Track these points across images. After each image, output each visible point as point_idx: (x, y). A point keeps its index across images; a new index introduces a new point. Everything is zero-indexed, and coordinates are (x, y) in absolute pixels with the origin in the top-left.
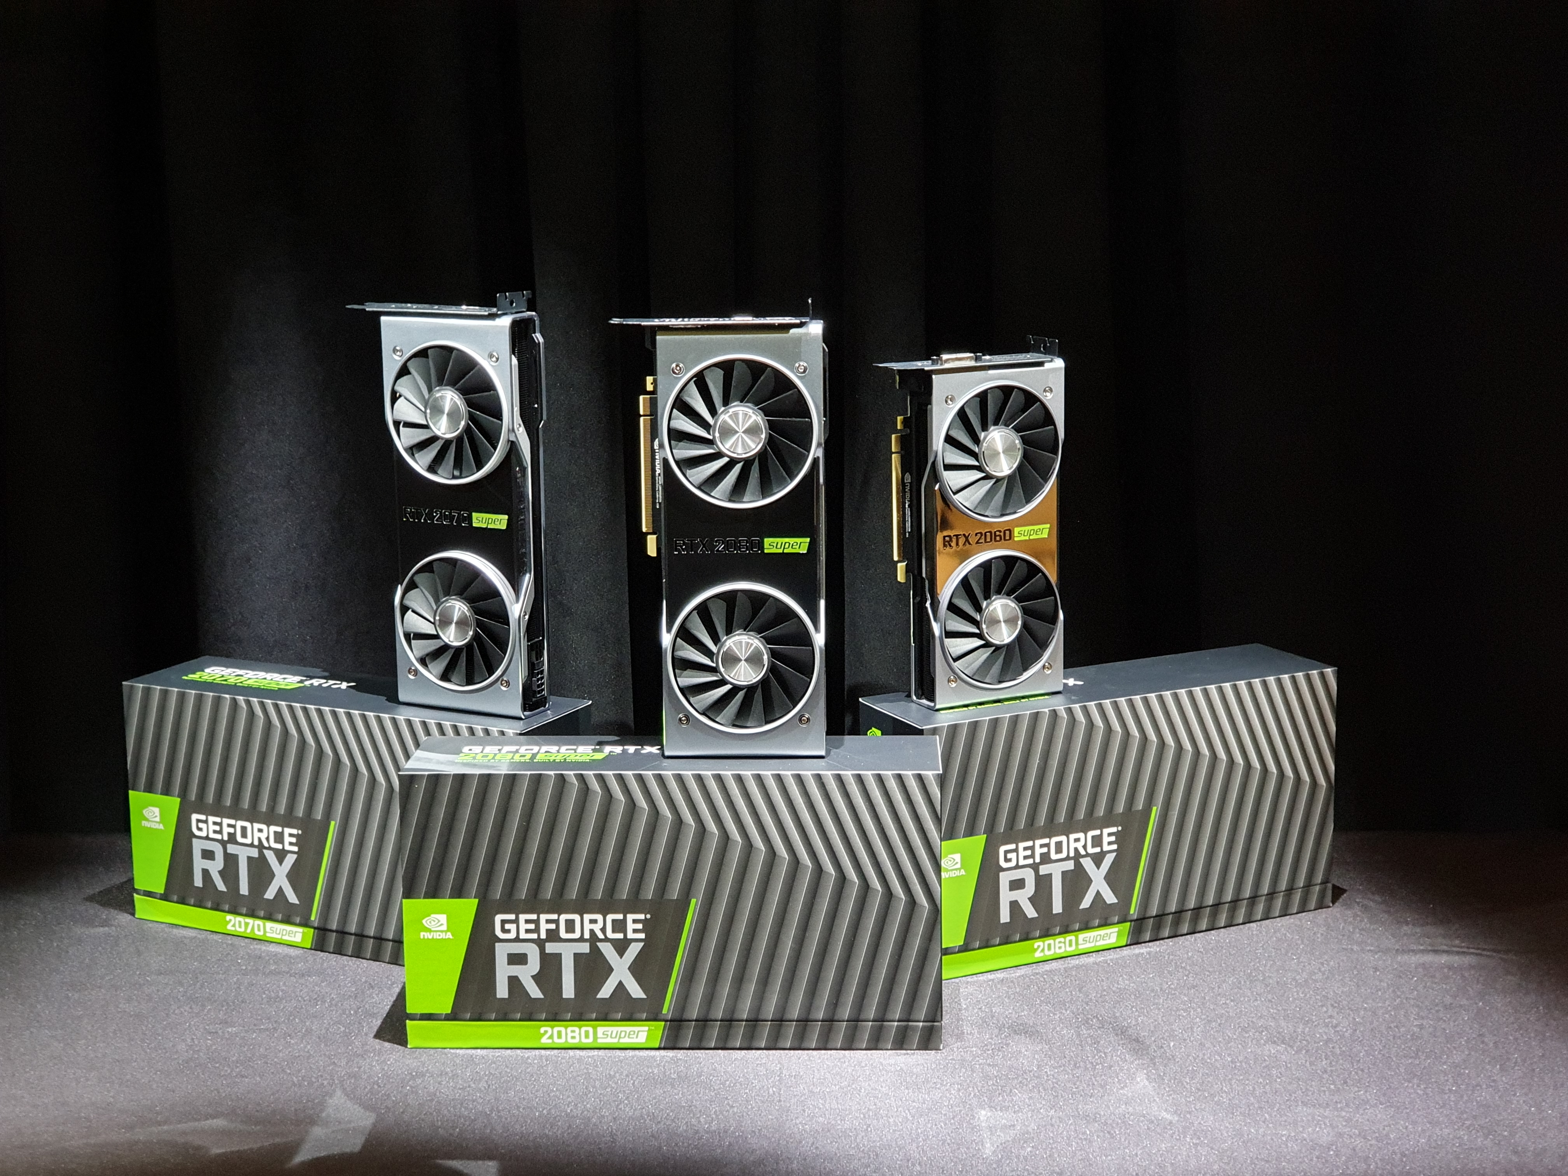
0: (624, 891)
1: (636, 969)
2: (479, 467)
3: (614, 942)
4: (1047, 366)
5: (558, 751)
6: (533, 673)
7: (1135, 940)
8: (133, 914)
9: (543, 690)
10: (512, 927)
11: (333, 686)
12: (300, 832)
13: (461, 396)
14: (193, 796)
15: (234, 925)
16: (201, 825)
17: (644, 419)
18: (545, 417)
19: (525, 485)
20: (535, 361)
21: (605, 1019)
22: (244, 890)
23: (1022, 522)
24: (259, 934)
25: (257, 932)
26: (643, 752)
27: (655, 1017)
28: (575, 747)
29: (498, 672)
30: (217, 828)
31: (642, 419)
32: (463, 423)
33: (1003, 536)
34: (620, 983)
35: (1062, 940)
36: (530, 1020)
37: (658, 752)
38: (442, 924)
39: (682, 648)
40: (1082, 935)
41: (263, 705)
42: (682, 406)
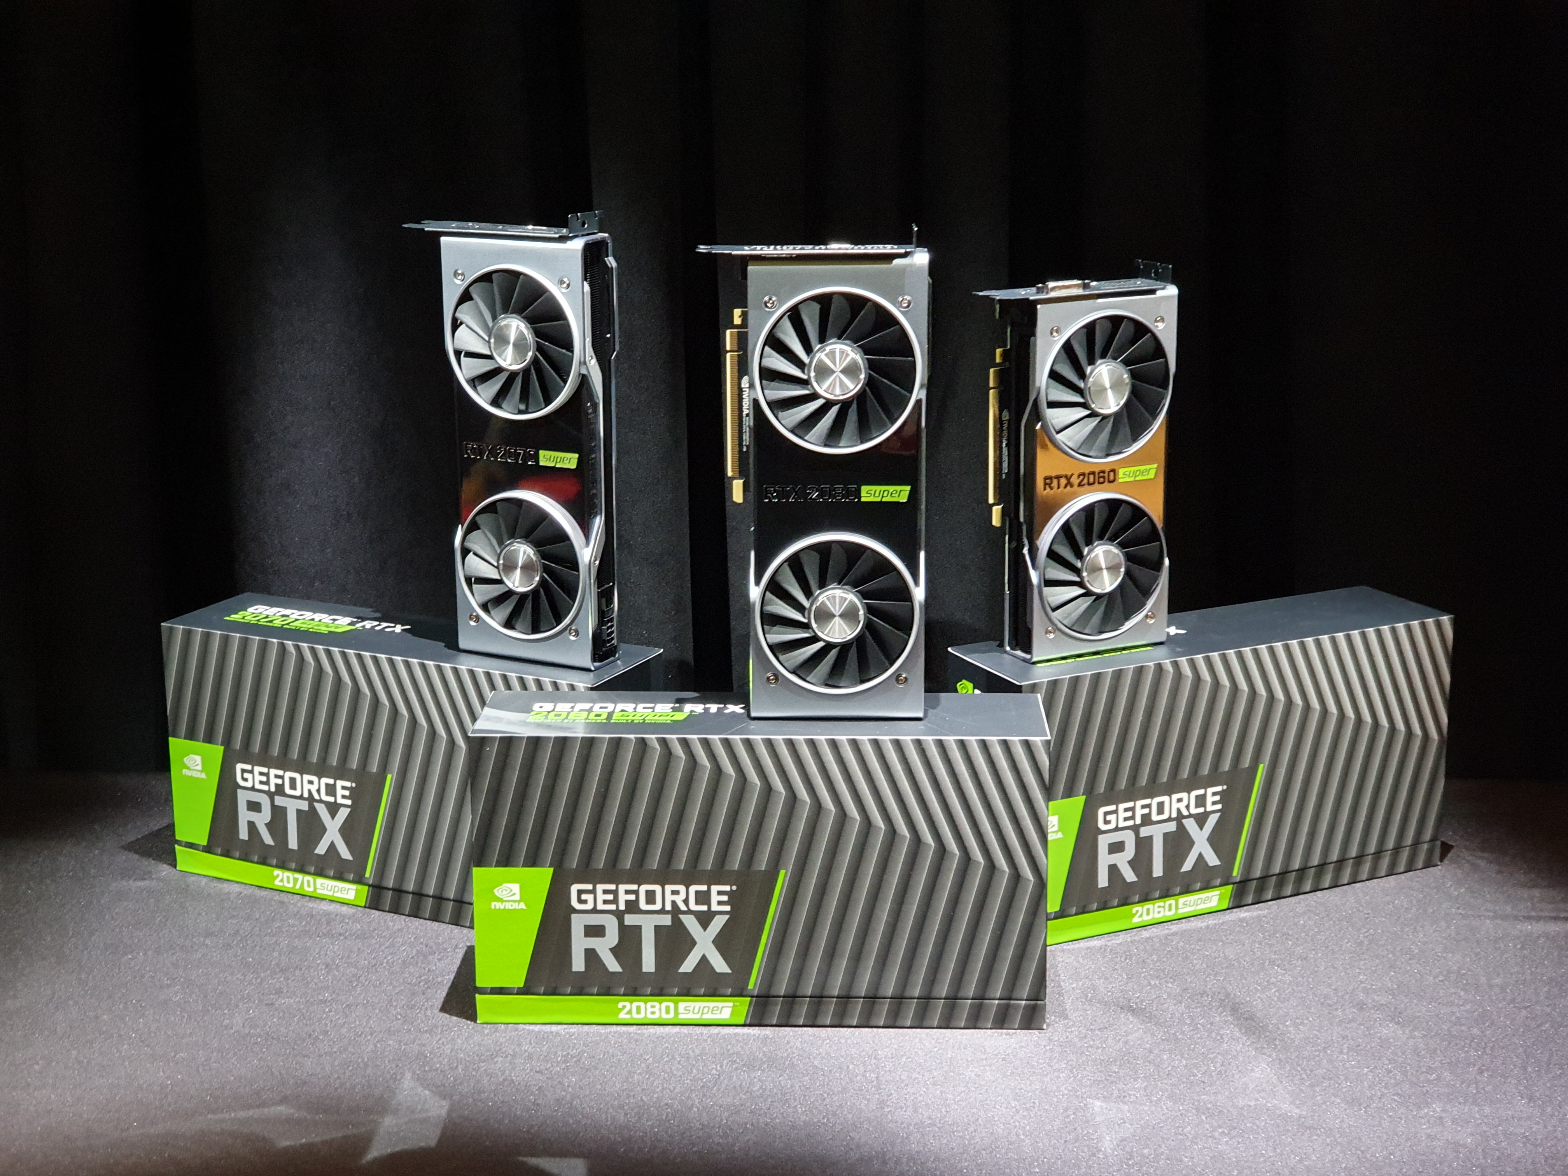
0: (708, 863)
1: (722, 943)
2: (548, 402)
3: (698, 915)
4: (1159, 293)
5: (635, 709)
6: (603, 621)
7: (1237, 903)
8: (175, 866)
9: (613, 639)
10: (589, 897)
11: (387, 630)
12: (354, 785)
13: (529, 326)
14: (237, 744)
15: (282, 881)
16: (246, 775)
17: (731, 356)
18: (617, 348)
19: (597, 422)
20: (608, 287)
21: (688, 995)
22: (293, 843)
23: (1126, 462)
24: (309, 890)
25: (306, 888)
26: (726, 711)
27: (740, 992)
28: (652, 705)
29: (567, 621)
30: (264, 779)
31: (728, 355)
32: (530, 354)
33: (1105, 477)
34: (704, 957)
35: (1161, 904)
36: (607, 994)
37: (742, 711)
38: (514, 894)
39: (771, 603)
40: (1182, 899)
41: (313, 651)
42: (775, 343)
